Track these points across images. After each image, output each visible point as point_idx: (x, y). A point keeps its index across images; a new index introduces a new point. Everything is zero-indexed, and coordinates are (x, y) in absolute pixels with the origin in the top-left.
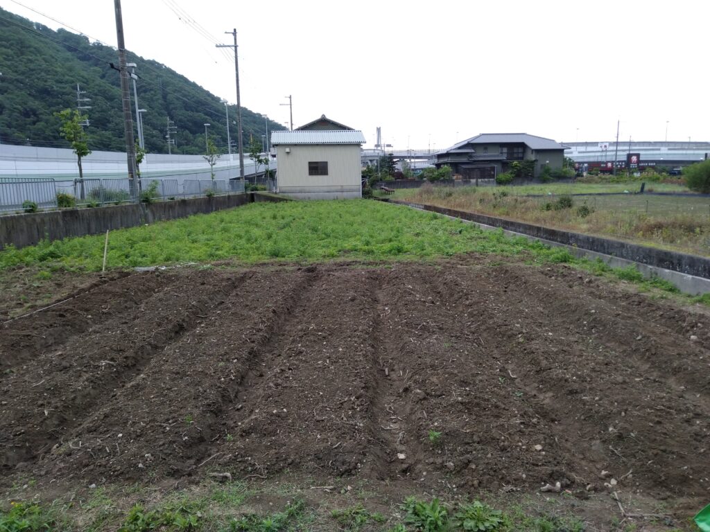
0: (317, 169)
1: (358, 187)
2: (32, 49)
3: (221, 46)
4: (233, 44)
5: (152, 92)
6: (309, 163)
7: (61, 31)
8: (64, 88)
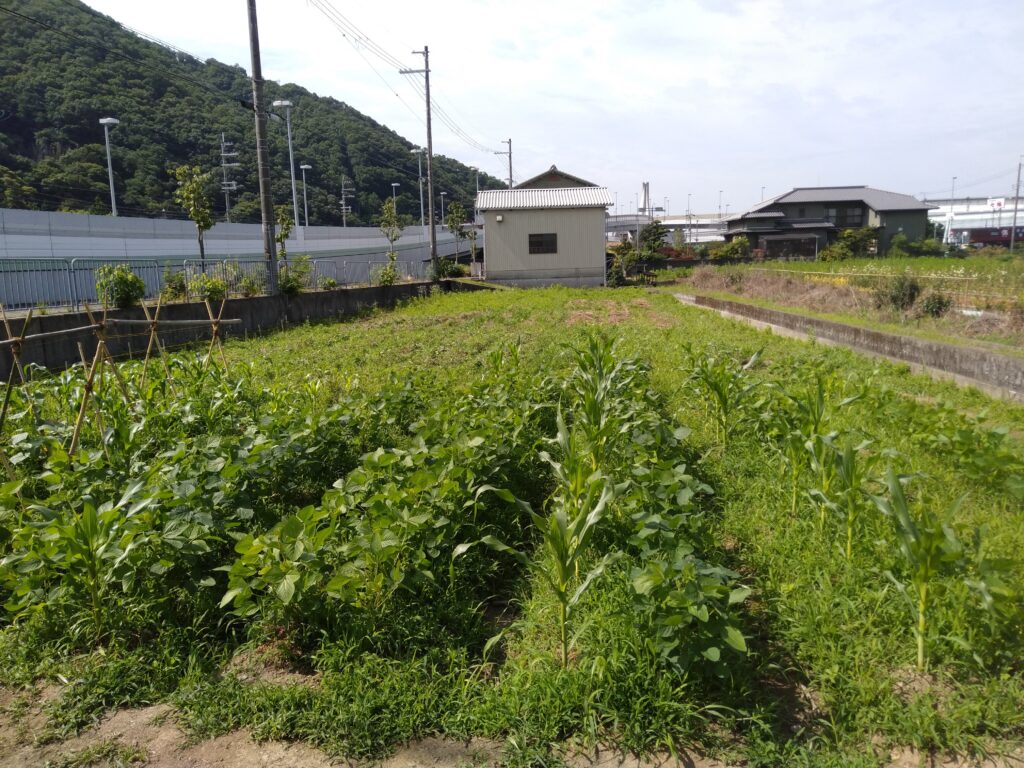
0: (542, 244)
1: (600, 270)
2: (173, 88)
3: (407, 72)
4: (424, 68)
5: (327, 142)
6: (530, 236)
7: (211, 62)
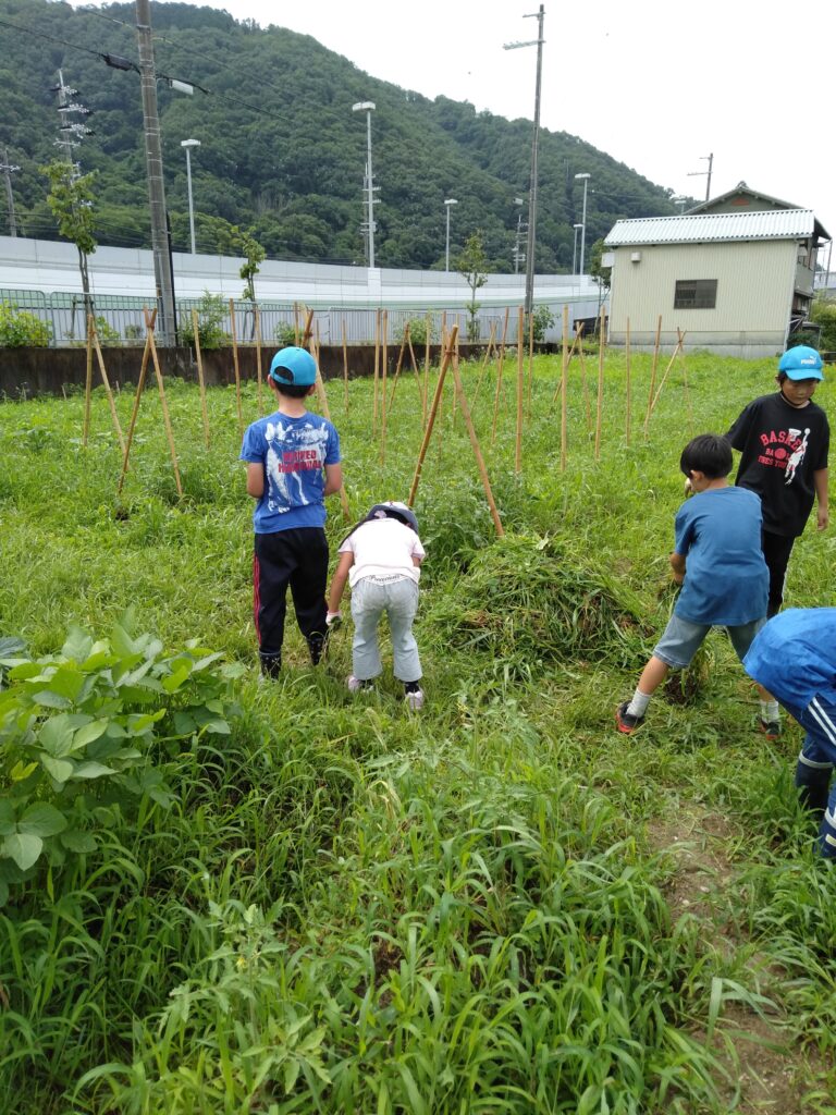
0: (694, 295)
1: (780, 335)
2: (394, 130)
3: (514, 47)
5: (552, 184)
6: (678, 283)
7: (440, 99)
8: (427, 186)
